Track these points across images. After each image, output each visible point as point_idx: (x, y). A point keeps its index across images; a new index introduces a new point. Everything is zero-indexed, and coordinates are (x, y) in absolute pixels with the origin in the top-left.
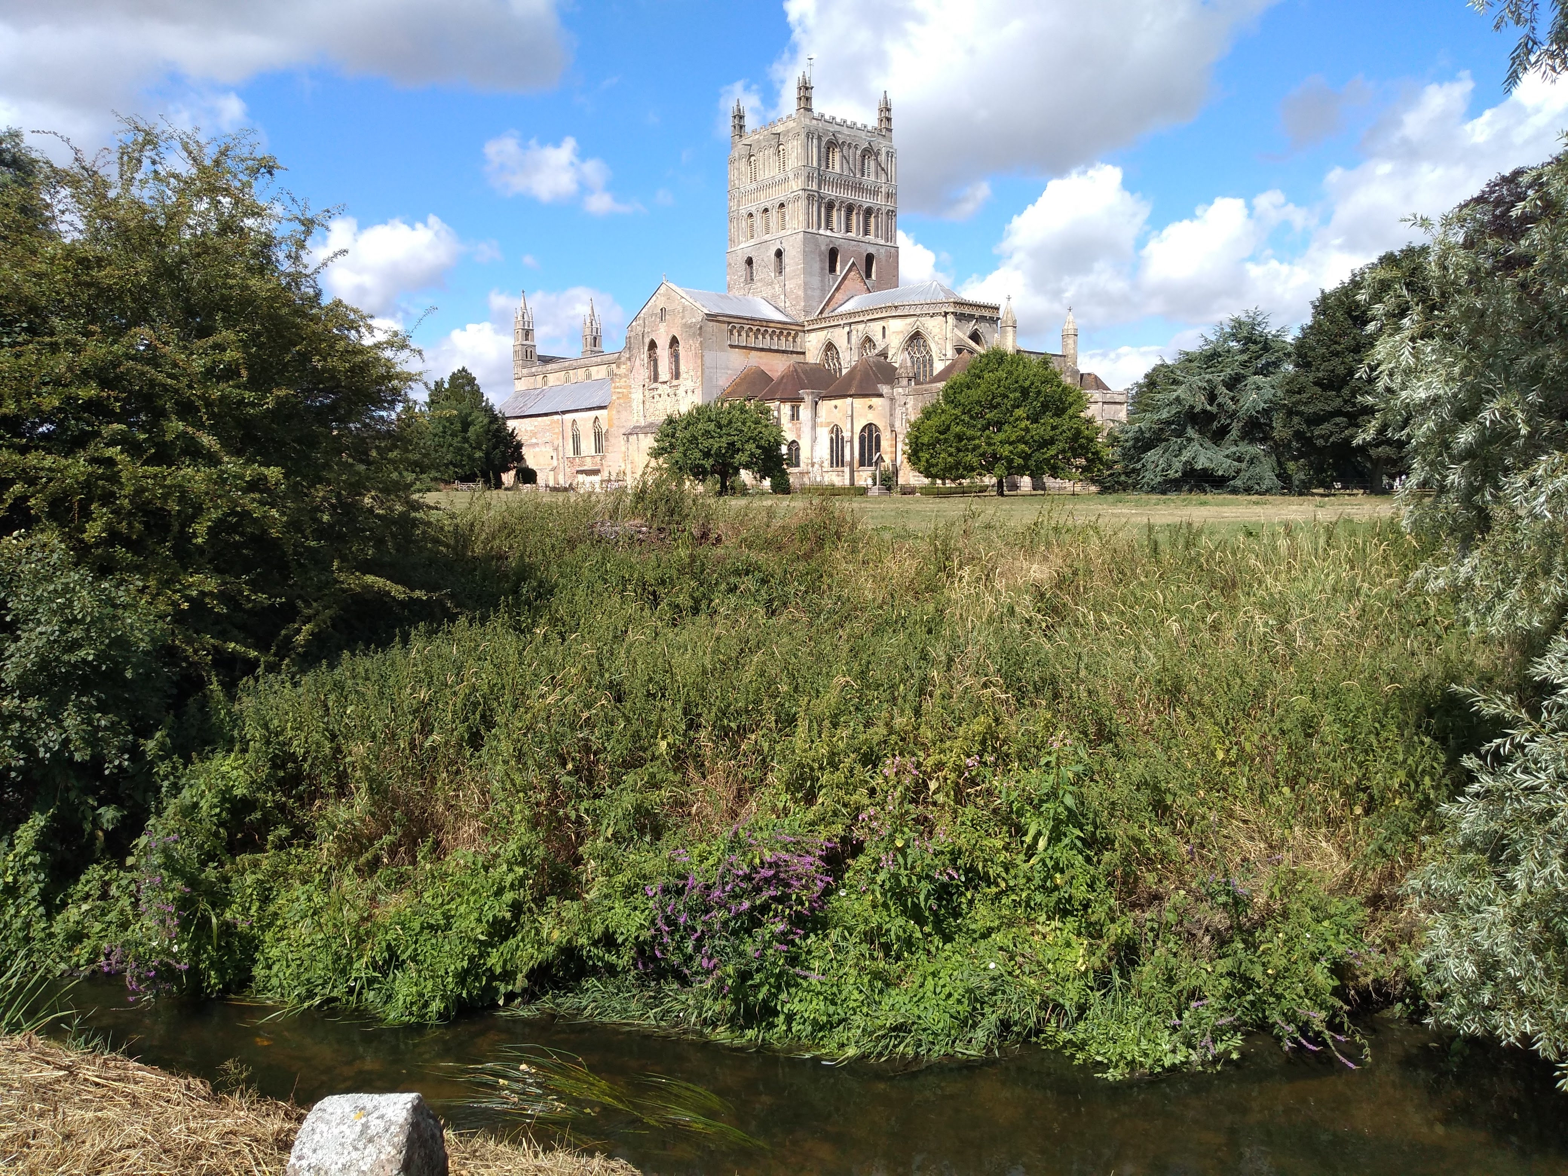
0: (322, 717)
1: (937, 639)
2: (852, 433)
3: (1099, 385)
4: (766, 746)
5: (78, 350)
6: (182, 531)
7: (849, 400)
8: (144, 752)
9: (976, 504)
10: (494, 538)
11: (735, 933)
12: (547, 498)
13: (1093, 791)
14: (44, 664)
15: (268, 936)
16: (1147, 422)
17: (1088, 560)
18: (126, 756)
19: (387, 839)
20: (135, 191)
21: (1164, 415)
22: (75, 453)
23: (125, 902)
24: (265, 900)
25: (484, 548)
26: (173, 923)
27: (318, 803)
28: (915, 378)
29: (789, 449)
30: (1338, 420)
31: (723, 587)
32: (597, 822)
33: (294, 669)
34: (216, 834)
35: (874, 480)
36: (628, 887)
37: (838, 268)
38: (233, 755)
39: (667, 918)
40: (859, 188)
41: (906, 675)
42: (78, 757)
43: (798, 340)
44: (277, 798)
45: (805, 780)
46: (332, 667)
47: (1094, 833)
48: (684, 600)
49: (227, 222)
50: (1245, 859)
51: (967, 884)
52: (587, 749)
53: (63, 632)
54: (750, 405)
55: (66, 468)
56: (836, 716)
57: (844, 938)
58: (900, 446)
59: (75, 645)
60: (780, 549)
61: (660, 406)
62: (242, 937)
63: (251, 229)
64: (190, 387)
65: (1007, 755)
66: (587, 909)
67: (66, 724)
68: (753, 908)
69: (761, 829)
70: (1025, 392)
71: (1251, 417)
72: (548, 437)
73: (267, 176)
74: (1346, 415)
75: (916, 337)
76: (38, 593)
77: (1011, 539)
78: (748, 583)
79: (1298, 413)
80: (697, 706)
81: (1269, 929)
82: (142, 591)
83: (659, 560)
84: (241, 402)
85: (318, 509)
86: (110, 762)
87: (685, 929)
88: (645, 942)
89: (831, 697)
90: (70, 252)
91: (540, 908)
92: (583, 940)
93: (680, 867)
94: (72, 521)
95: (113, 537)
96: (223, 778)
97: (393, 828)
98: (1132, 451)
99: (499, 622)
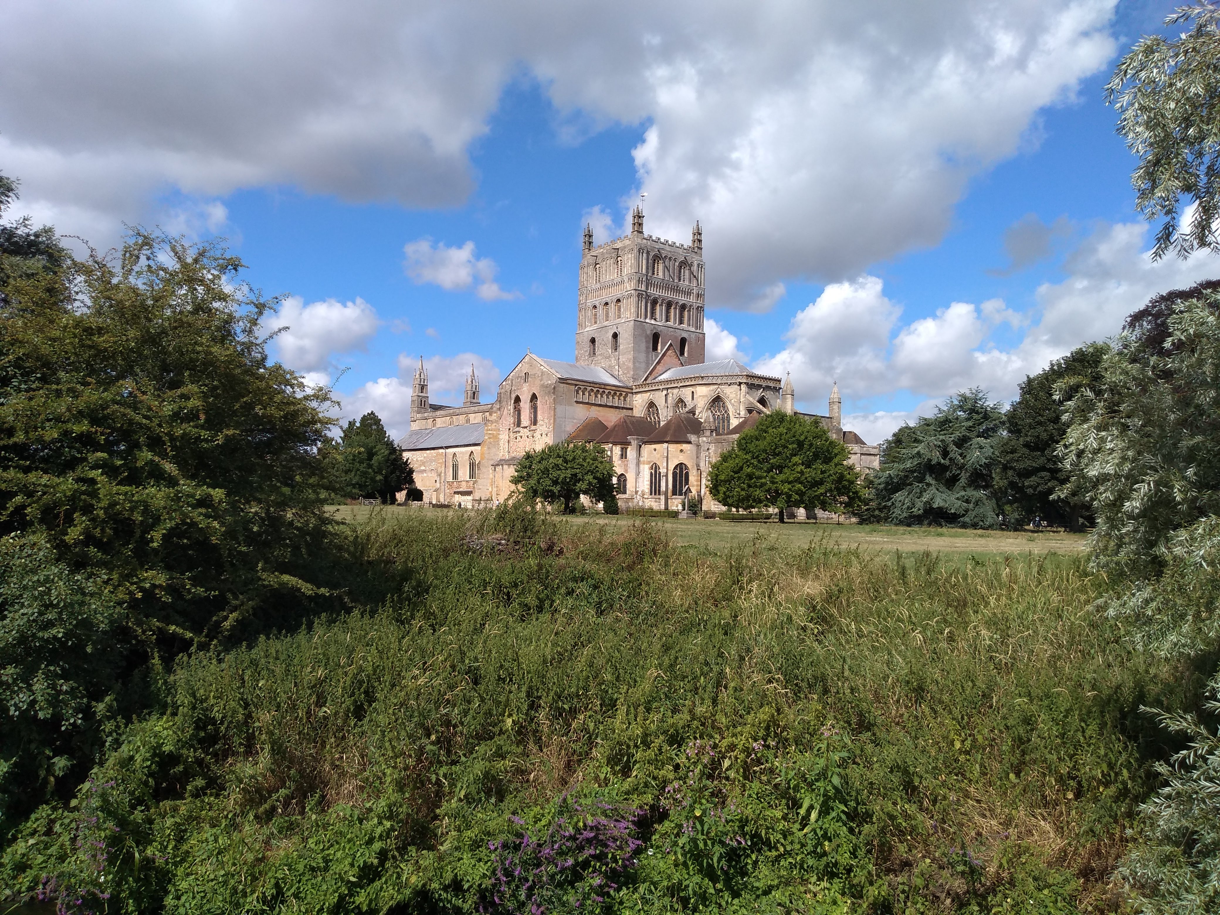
0: (239, 688)
1: (731, 641)
2: (667, 469)
3: (858, 440)
4: (592, 726)
5: (76, 395)
6: (142, 537)
7: (665, 445)
8: (95, 712)
9: (762, 529)
10: (386, 547)
11: (560, 885)
12: (430, 514)
13: (854, 772)
14: (23, 639)
15: (180, 871)
16: (895, 470)
17: (850, 581)
18: (80, 716)
19: (283, 792)
20: (132, 280)
21: (908, 464)
22: (66, 474)
23: (65, 838)
24: (180, 839)
25: (377, 554)
26: (102, 858)
27: (230, 760)
28: (716, 430)
29: (619, 480)
30: (1044, 474)
31: (563, 590)
32: (452, 785)
33: (220, 648)
34: (146, 783)
35: (684, 506)
36: (475, 841)
37: (659, 348)
38: (165, 718)
39: (505, 869)
40: (676, 289)
41: (706, 669)
42: (41, 715)
43: (628, 399)
44: (198, 754)
45: (622, 756)
46: (250, 647)
47: (856, 809)
48: (531, 600)
49: (199, 304)
50: (979, 834)
51: (752, 848)
52: (447, 723)
53: (41, 614)
54: (590, 446)
55: (57, 485)
56: (649, 702)
57: (651, 892)
58: (704, 481)
59: (50, 624)
60: (608, 561)
61: (521, 445)
62: (158, 870)
63: (217, 310)
64: (160, 425)
65: (787, 740)
66: (441, 859)
67: (34, 688)
68: (577, 864)
69: (585, 796)
70: (800, 444)
71: (976, 469)
72: (433, 465)
73: (233, 271)
74: (1050, 470)
75: (717, 401)
76: (24, 583)
77: (790, 560)
78: (583, 588)
79: (1011, 468)
80: (538, 690)
81: (1000, 895)
82: (106, 582)
83: (513, 567)
84: (198, 439)
85: (250, 521)
86: (67, 720)
87: (520, 880)
88: (486, 889)
89: (646, 686)
90: (78, 323)
91: (402, 855)
92: (435, 885)
93: (518, 827)
94: (58, 526)
95: (89, 539)
96: (156, 736)
97: (288, 783)
98: (884, 492)
99: (385, 614)
